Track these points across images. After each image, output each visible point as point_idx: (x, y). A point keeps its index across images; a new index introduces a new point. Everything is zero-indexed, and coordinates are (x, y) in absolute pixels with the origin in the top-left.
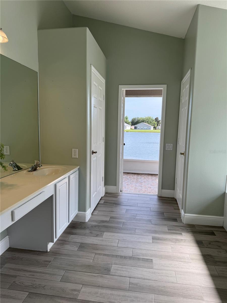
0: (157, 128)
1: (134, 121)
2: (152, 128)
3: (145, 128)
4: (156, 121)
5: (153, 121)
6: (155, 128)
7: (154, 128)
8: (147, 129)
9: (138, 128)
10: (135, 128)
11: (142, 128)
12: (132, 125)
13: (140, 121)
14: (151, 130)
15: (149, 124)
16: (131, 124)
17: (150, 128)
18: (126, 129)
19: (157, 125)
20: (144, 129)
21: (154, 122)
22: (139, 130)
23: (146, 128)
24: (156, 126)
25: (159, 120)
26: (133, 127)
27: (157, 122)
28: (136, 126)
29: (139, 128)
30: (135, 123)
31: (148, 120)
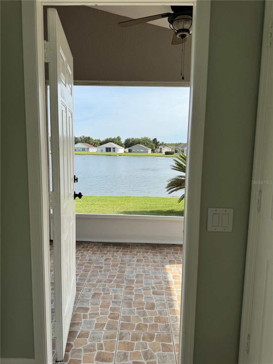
0: (155, 151)
1: (128, 142)
2: (150, 151)
3: (141, 150)
4: (153, 143)
5: (151, 142)
6: (153, 151)
7: (152, 150)
8: (143, 152)
9: (134, 152)
10: (130, 151)
11: (138, 150)
12: (125, 148)
13: (136, 143)
14: (149, 153)
15: (145, 146)
16: (124, 146)
17: (148, 151)
18: (118, 152)
19: (156, 148)
20: (141, 152)
21: (152, 144)
22: (134, 154)
23: (143, 150)
24: (154, 148)
25: (157, 141)
26: (127, 150)
27: (155, 144)
28: (130, 148)
29: (134, 150)
30: (129, 144)
31: (145, 142)
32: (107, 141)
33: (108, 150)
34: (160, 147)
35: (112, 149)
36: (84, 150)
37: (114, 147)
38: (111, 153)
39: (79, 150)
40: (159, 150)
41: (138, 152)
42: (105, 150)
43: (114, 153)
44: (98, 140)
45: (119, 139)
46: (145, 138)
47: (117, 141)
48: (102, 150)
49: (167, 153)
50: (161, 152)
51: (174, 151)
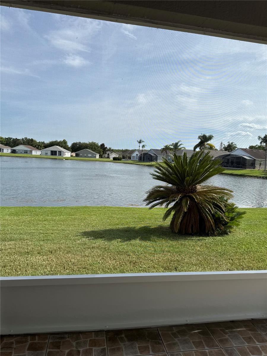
0: (103, 156)
1: (74, 146)
2: (98, 156)
3: (89, 155)
4: (101, 148)
5: (98, 147)
6: (101, 156)
7: (99, 156)
8: (91, 157)
9: (81, 156)
10: (77, 155)
11: (85, 155)
12: (72, 152)
13: (83, 147)
14: (97, 158)
15: (93, 151)
16: (71, 150)
17: (96, 156)
18: (65, 156)
19: (103, 153)
20: (89, 157)
21: (99, 149)
22: (82, 158)
23: (91, 155)
24: (102, 153)
25: (105, 147)
26: (74, 154)
27: (103, 149)
28: (77, 152)
29: (81, 155)
30: (76, 148)
31: (93, 147)
32: (52, 144)
33: (54, 153)
34: (108, 152)
35: (58, 153)
36: (26, 152)
37: (60, 150)
38: (57, 157)
39: (21, 152)
40: (106, 156)
41: (85, 157)
42: (49, 153)
43: (60, 157)
44: (42, 142)
45: (65, 142)
46: (92, 143)
47: (63, 144)
48: (46, 154)
49: (115, 159)
50: (108, 157)
51: (121, 157)
